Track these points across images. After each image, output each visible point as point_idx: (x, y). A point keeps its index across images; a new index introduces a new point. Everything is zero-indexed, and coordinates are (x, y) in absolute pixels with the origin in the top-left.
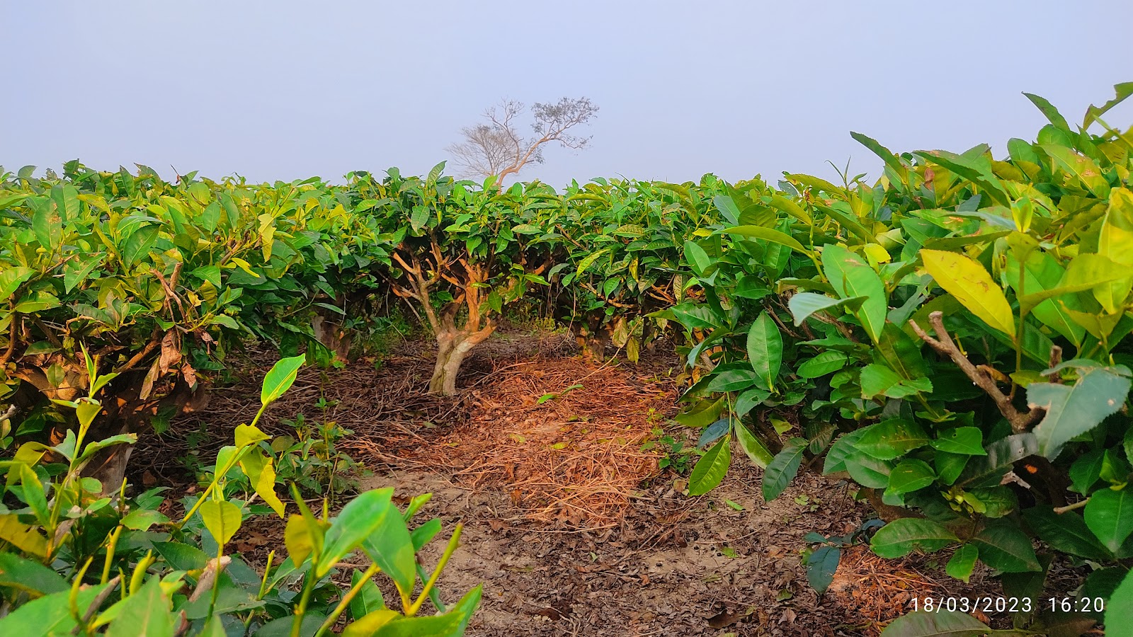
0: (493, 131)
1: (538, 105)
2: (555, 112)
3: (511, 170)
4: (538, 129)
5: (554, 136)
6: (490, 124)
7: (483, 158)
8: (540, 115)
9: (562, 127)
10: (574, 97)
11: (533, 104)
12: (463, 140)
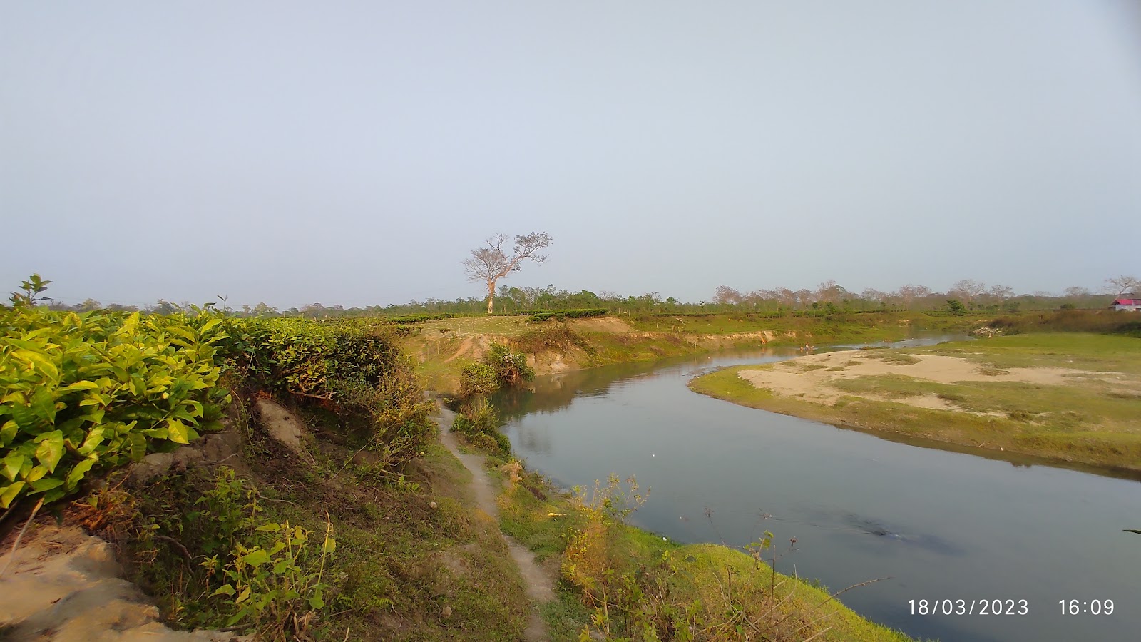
0: (491, 252)
1: (518, 236)
2: (527, 241)
3: (502, 274)
4: (517, 250)
5: (526, 255)
6: (489, 247)
7: (484, 268)
8: (518, 242)
9: (531, 249)
10: (539, 231)
11: (515, 236)
12: (471, 257)
